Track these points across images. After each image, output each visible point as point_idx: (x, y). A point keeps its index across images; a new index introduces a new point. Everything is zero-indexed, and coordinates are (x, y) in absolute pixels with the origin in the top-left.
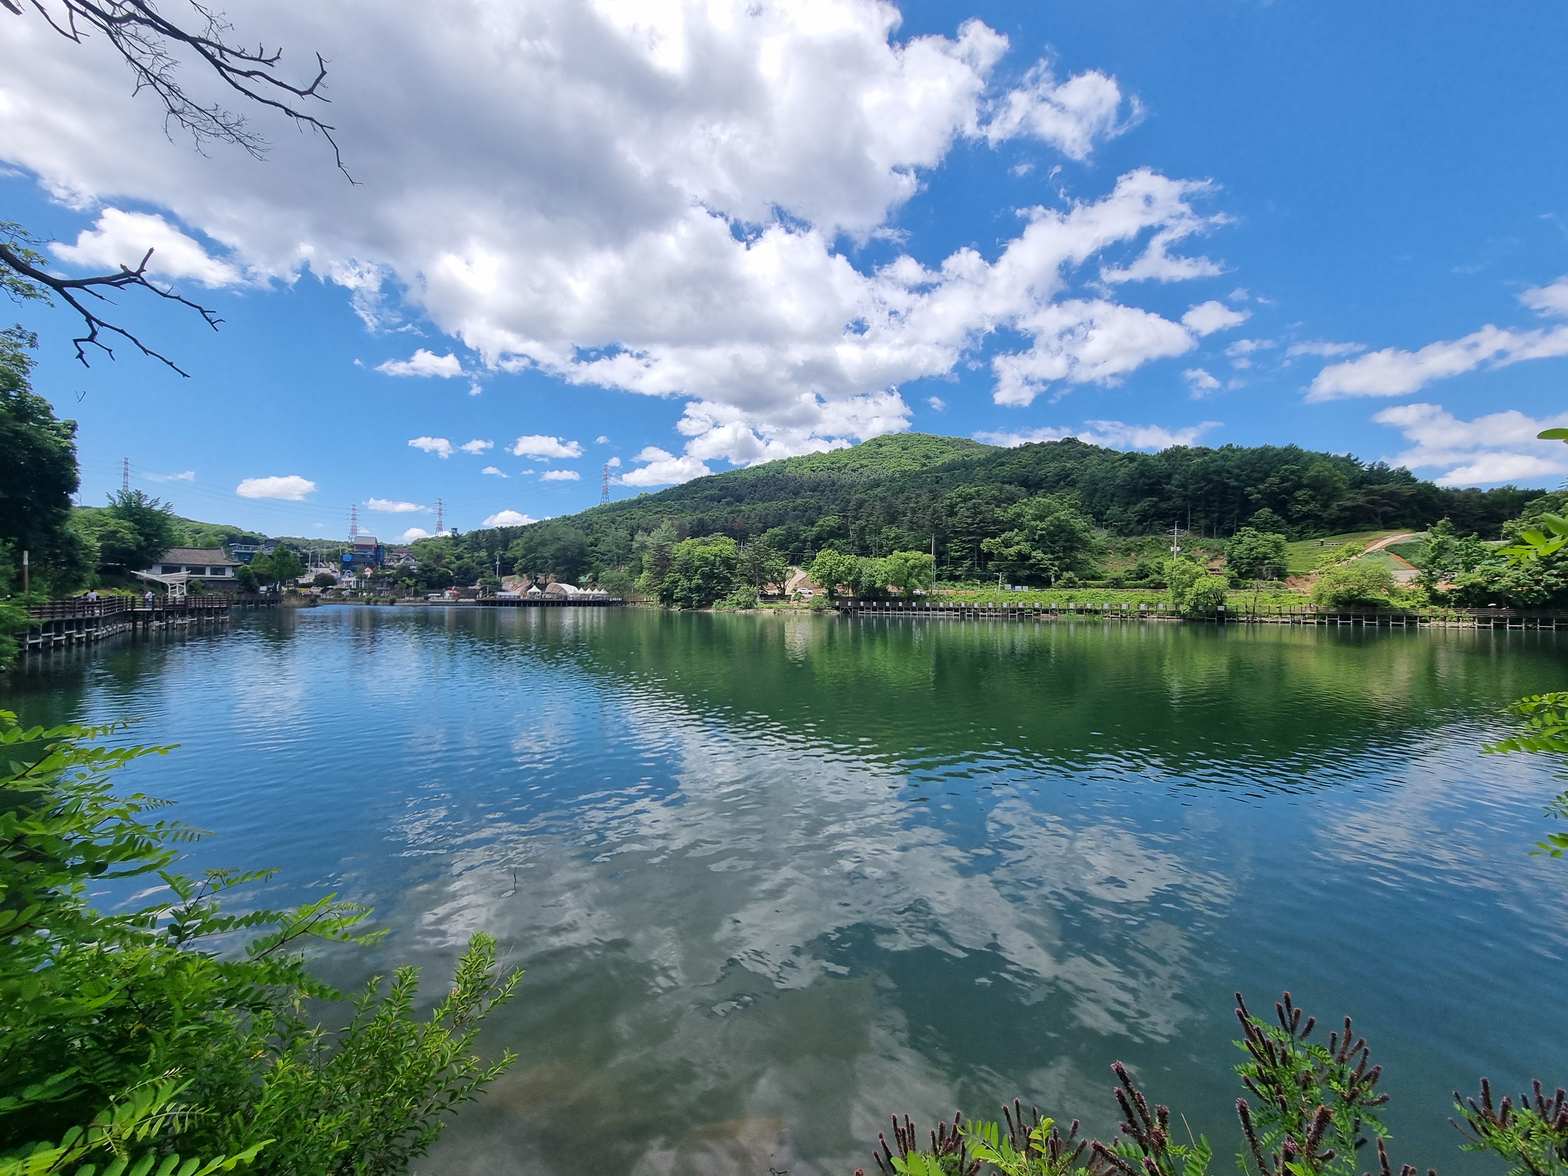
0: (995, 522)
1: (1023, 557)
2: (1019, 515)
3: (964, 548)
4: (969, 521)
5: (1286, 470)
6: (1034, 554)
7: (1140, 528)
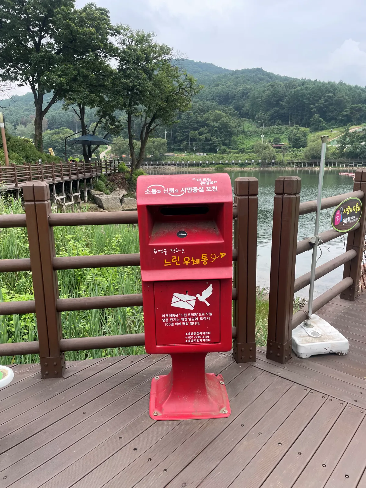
0: (198, 122)
1: (207, 140)
2: (207, 119)
3: (184, 135)
4: (186, 122)
5: (328, 96)
6: (212, 138)
7: (270, 122)
